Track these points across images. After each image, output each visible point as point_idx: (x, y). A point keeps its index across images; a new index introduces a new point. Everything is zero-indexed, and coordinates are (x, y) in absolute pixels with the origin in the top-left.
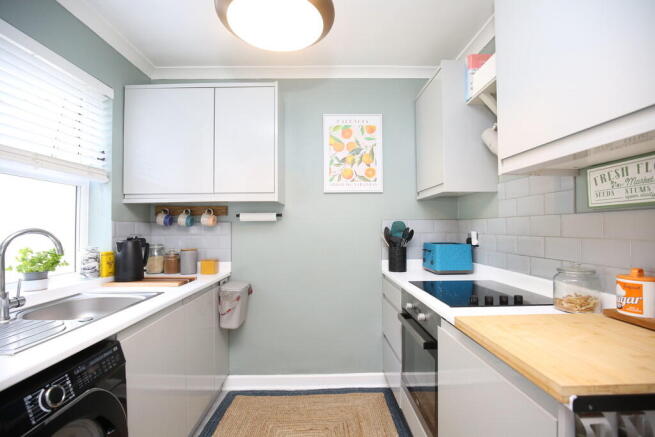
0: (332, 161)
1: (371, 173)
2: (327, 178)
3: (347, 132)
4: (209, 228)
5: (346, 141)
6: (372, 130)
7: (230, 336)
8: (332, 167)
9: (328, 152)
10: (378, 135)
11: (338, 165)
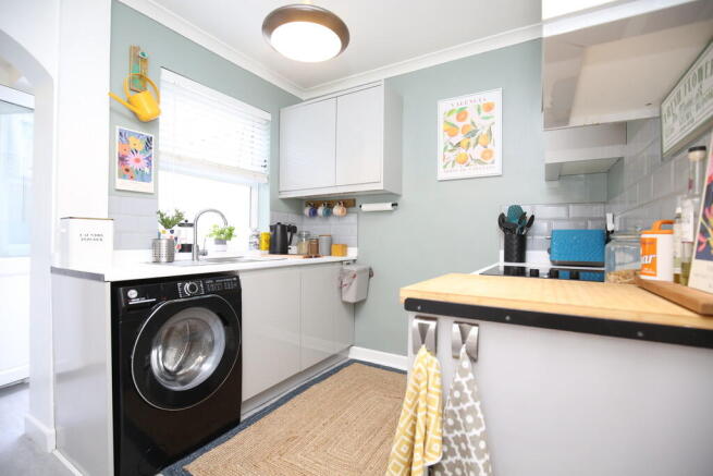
0: (445, 148)
1: (487, 155)
2: (441, 164)
3: (462, 115)
4: (339, 217)
5: (460, 125)
6: (489, 107)
7: (355, 307)
8: (447, 153)
9: (442, 138)
10: (497, 112)
11: (451, 151)
